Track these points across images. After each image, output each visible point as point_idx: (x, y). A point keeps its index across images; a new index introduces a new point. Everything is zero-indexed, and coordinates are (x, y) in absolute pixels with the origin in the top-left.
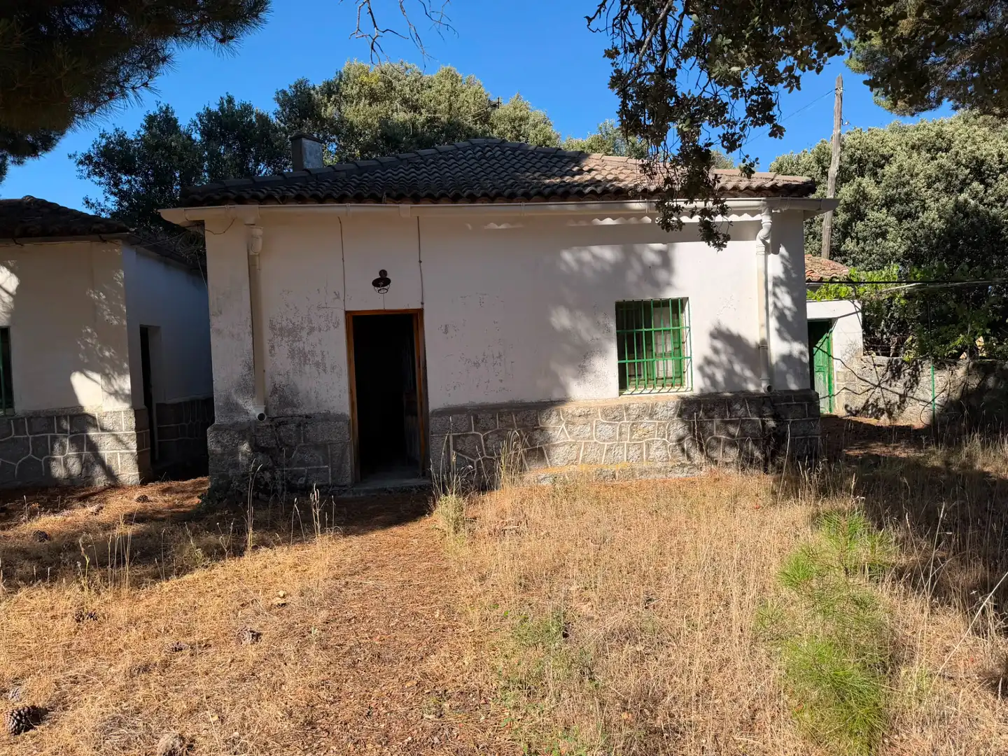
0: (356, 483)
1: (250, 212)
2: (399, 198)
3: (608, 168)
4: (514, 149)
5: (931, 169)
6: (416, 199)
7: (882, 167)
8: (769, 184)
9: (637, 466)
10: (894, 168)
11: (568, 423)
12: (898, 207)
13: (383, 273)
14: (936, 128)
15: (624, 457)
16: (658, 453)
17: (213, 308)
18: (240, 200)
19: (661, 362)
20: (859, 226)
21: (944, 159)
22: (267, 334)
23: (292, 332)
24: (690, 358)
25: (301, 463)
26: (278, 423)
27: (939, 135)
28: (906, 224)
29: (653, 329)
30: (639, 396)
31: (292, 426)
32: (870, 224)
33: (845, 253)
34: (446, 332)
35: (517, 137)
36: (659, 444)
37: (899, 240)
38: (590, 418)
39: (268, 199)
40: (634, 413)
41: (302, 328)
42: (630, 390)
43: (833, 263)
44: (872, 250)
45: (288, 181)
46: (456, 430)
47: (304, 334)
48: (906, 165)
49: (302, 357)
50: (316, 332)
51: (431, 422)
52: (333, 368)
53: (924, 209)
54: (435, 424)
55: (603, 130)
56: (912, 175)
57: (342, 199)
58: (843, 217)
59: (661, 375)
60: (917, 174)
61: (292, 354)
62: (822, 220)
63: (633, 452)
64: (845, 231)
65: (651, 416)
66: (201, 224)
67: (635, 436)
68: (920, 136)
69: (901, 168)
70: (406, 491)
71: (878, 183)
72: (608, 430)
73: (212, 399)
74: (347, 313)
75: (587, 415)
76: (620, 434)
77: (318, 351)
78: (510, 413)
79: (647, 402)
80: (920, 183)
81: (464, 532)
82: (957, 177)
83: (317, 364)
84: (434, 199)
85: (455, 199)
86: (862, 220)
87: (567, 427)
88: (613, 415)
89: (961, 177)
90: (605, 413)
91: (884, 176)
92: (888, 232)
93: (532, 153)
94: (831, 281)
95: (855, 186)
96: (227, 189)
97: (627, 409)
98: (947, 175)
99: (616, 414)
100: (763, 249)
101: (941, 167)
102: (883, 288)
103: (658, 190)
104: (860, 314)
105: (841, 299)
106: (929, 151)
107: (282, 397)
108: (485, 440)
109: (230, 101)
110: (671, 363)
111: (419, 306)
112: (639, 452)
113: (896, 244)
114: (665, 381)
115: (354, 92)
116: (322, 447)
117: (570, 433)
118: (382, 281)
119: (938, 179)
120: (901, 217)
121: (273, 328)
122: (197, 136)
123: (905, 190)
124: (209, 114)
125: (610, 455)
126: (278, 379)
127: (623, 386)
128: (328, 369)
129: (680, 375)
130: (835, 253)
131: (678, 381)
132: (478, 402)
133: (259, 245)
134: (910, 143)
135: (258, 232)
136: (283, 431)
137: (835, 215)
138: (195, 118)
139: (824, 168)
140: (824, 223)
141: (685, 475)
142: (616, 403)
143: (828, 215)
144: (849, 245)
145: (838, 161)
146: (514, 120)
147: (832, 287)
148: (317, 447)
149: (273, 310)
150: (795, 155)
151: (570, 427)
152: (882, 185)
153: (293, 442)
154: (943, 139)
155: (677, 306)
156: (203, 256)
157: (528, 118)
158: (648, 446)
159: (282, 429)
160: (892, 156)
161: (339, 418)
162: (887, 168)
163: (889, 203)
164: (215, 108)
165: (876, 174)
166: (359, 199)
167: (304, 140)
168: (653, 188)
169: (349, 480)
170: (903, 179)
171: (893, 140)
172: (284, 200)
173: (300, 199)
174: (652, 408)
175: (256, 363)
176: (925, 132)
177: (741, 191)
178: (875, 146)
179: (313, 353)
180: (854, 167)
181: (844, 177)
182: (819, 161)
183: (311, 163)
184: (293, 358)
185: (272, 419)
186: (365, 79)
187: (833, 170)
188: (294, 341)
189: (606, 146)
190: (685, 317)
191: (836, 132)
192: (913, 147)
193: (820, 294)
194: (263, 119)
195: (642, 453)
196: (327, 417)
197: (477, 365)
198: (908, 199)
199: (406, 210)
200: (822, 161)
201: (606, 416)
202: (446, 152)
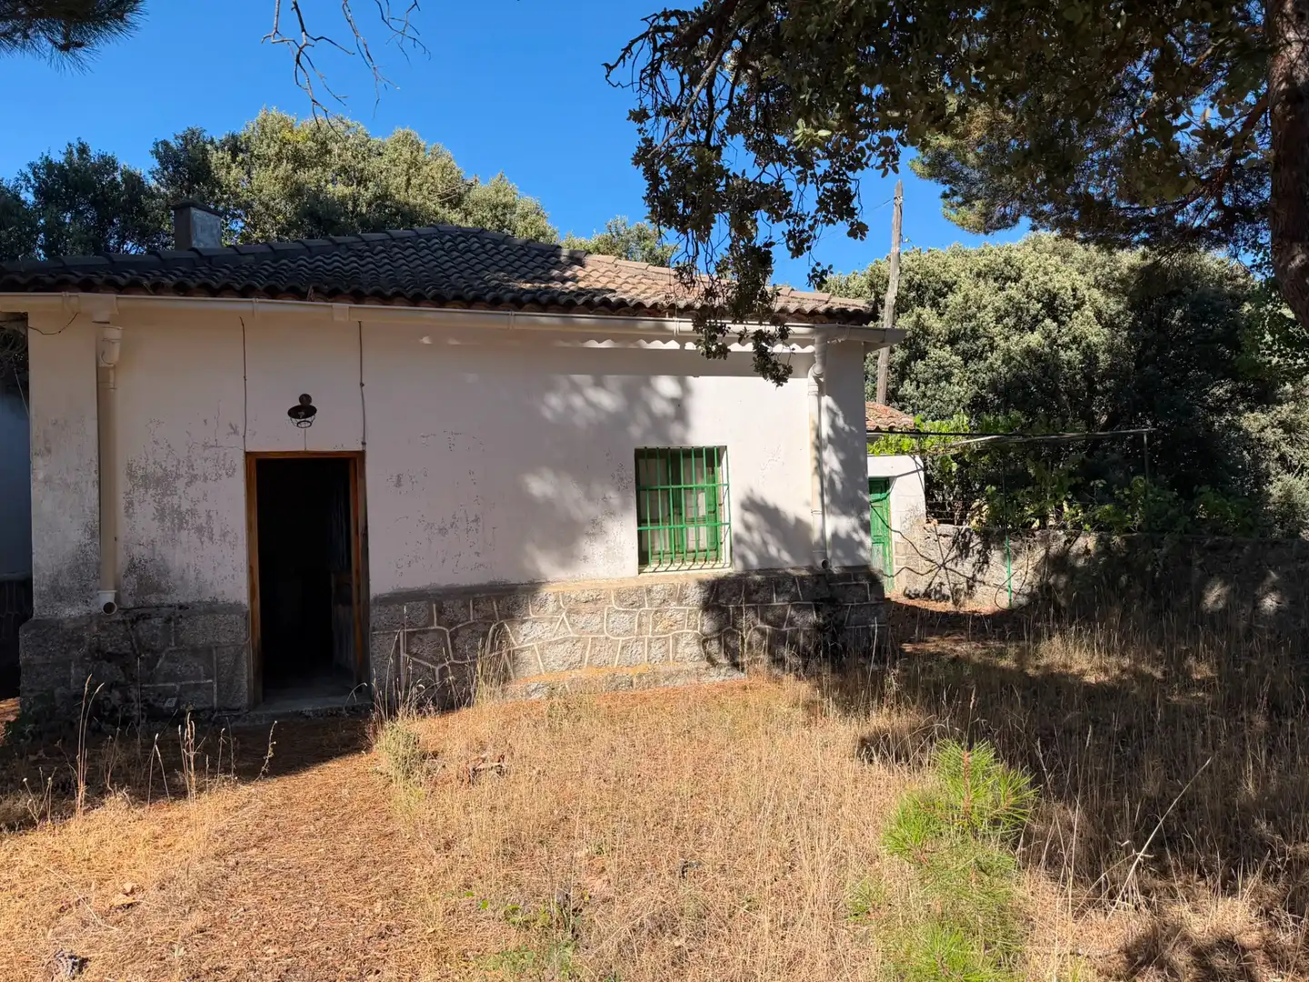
0: (254, 704)
1: (102, 304)
2: (333, 295)
3: (623, 276)
4: (497, 243)
5: (1000, 301)
6: (358, 297)
7: (944, 296)
8: (822, 309)
9: (661, 668)
10: (959, 298)
11: (569, 612)
12: (962, 345)
13: (305, 399)
14: (1004, 254)
15: (645, 656)
16: (688, 650)
17: (36, 445)
18: (87, 286)
19: (692, 529)
20: (920, 365)
21: (1013, 290)
22: (122, 484)
23: (162, 483)
24: (729, 524)
25: (170, 676)
26: (138, 616)
27: (1007, 261)
28: (972, 366)
29: (682, 486)
30: (664, 575)
31: (157, 622)
32: (931, 363)
33: (903, 398)
34: (399, 484)
35: (500, 229)
36: (689, 637)
37: (965, 384)
38: (600, 604)
39: (133, 287)
40: (658, 597)
41: (178, 476)
42: (653, 565)
43: (890, 410)
44: (934, 395)
45: (166, 264)
46: (411, 624)
47: (180, 484)
48: (972, 295)
49: (178, 519)
50: (199, 483)
51: (374, 612)
52: (224, 535)
53: (992, 349)
54: (377, 616)
55: (613, 229)
56: (978, 308)
57: (246, 292)
58: (900, 354)
59: (692, 546)
60: (985, 307)
61: (161, 515)
62: (876, 358)
63: (657, 651)
64: (901, 372)
65: (680, 601)
66: (22, 318)
67: (659, 628)
68: (987, 262)
69: (966, 298)
70: (335, 714)
71: (941, 315)
72: (623, 621)
73: (30, 579)
74: (248, 454)
75: (595, 601)
76: (640, 626)
77: (201, 508)
78: (489, 599)
79: (675, 582)
80: (988, 317)
81: (418, 775)
82: (1028, 311)
83: (200, 530)
84: (383, 298)
85: (416, 300)
86: (923, 359)
87: (568, 617)
88: (631, 599)
89: (1032, 312)
90: (620, 596)
91: (947, 307)
92: (953, 374)
93: (522, 247)
94: (891, 430)
95: (914, 318)
96: (66, 269)
97: (649, 591)
98: (1017, 309)
99: (634, 598)
100: (816, 388)
101: (1010, 299)
102: (953, 441)
103: (689, 307)
104: (922, 473)
105: (903, 453)
106: (996, 280)
107: (146, 577)
108: (453, 638)
109: (83, 150)
110: (704, 531)
111: (358, 448)
112: (663, 650)
113: (960, 389)
114: (695, 555)
115: (272, 151)
116: (205, 652)
117: (572, 625)
118: (304, 410)
119: (1007, 314)
120: (967, 357)
121: (131, 475)
122: (28, 197)
123: (971, 324)
124: (49, 166)
125: (627, 654)
126: (137, 551)
127: (643, 559)
128: (216, 537)
129: (716, 545)
130: (892, 397)
131: (714, 553)
132: (443, 583)
133: (115, 354)
134: (976, 270)
135: (114, 333)
136: (143, 628)
137: (892, 351)
138: (27, 170)
139: (877, 294)
140: (879, 361)
141: (722, 678)
142: (634, 584)
143: (884, 352)
144: (908, 388)
145: (896, 285)
146: (496, 207)
147: (893, 438)
148: (195, 651)
149: (133, 447)
150: (845, 277)
151: (574, 617)
152: (946, 317)
153: (158, 644)
154: (1012, 266)
155: (712, 457)
156: (24, 366)
157: (514, 205)
158: (677, 641)
159: (143, 626)
160: (955, 283)
161: (233, 608)
162: (950, 297)
163: (953, 340)
164: (58, 158)
165: (938, 303)
166: (272, 293)
167: (193, 211)
168: (682, 304)
169: (245, 701)
170: (969, 312)
171: (956, 265)
172: (157, 288)
173: (182, 289)
174: (681, 589)
175: (103, 526)
176: (992, 258)
177: (790, 314)
178: (937, 272)
179: (193, 512)
180: (913, 294)
181: (901, 307)
182: (872, 285)
183: (203, 240)
184: (162, 519)
185: (127, 611)
186: (288, 136)
187: (890, 297)
188: (163, 495)
189: (616, 246)
190: (721, 471)
191: (895, 250)
192: (979, 275)
193: (878, 447)
194: (133, 181)
195: (668, 651)
196: (213, 608)
197: (443, 531)
198: (975, 335)
199: (341, 310)
200: (877, 285)
201: (622, 601)
202: (402, 239)
